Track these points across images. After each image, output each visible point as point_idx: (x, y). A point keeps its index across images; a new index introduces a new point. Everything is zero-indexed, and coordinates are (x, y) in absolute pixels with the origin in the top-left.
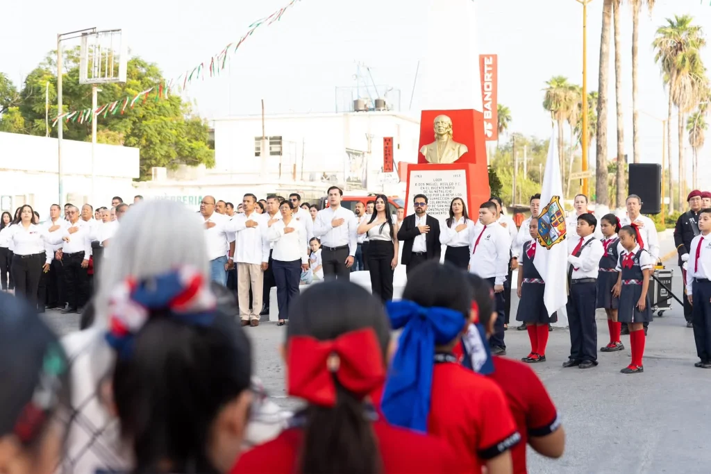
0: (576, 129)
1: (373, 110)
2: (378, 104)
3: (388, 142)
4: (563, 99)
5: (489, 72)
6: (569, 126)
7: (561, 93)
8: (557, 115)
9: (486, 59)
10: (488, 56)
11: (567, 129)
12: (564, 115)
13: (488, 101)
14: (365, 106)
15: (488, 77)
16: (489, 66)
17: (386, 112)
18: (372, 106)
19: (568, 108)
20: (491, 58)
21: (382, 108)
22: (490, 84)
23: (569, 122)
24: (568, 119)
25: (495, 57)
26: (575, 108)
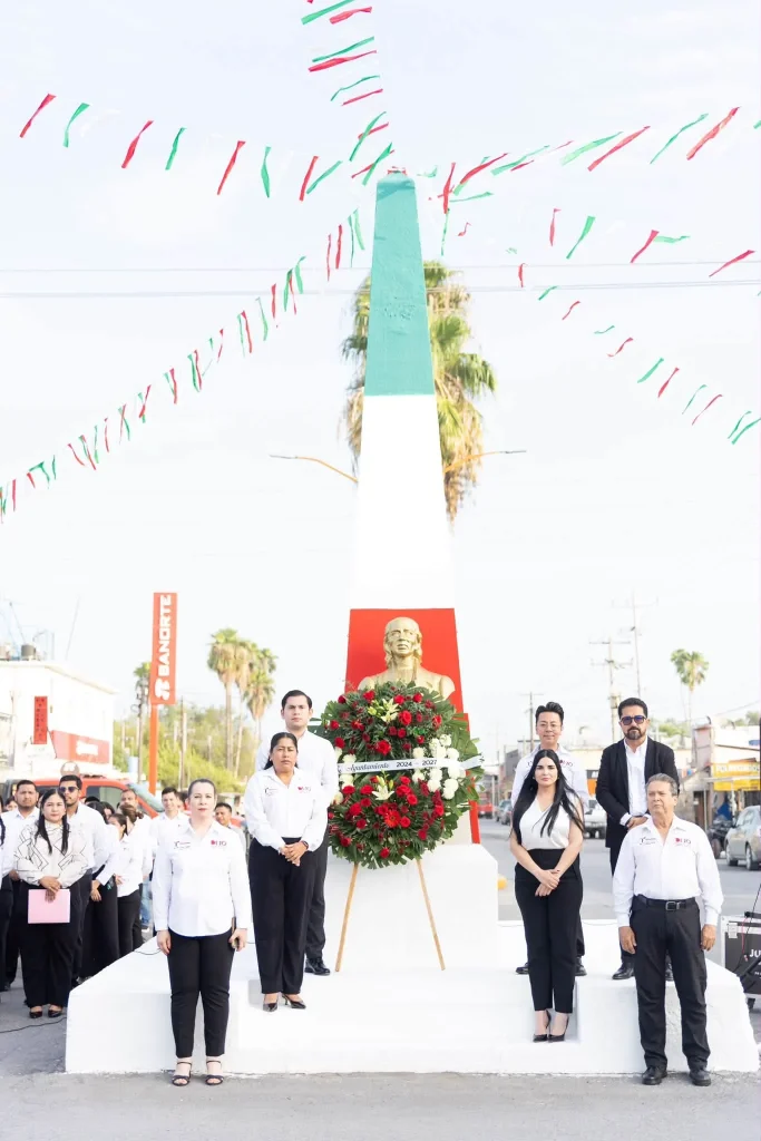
0: (246, 694)
1: (18, 659)
2: (26, 651)
3: (41, 703)
4: (232, 656)
5: (166, 615)
6: (238, 690)
7: (230, 649)
8: (224, 676)
9: (162, 597)
10: (165, 595)
11: (235, 692)
12: (233, 676)
13: (164, 653)
14: (7, 653)
15: (165, 622)
16: (166, 607)
17: (36, 662)
18: (16, 653)
19: (238, 668)
20: (169, 597)
21: (31, 657)
22: (168, 631)
23: (238, 686)
24: (237, 682)
25: (174, 596)
26: (245, 667)
